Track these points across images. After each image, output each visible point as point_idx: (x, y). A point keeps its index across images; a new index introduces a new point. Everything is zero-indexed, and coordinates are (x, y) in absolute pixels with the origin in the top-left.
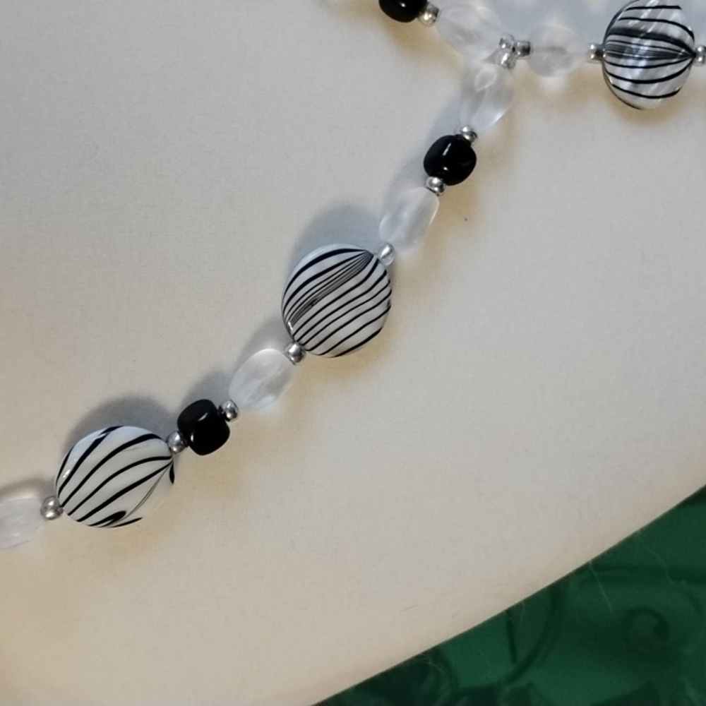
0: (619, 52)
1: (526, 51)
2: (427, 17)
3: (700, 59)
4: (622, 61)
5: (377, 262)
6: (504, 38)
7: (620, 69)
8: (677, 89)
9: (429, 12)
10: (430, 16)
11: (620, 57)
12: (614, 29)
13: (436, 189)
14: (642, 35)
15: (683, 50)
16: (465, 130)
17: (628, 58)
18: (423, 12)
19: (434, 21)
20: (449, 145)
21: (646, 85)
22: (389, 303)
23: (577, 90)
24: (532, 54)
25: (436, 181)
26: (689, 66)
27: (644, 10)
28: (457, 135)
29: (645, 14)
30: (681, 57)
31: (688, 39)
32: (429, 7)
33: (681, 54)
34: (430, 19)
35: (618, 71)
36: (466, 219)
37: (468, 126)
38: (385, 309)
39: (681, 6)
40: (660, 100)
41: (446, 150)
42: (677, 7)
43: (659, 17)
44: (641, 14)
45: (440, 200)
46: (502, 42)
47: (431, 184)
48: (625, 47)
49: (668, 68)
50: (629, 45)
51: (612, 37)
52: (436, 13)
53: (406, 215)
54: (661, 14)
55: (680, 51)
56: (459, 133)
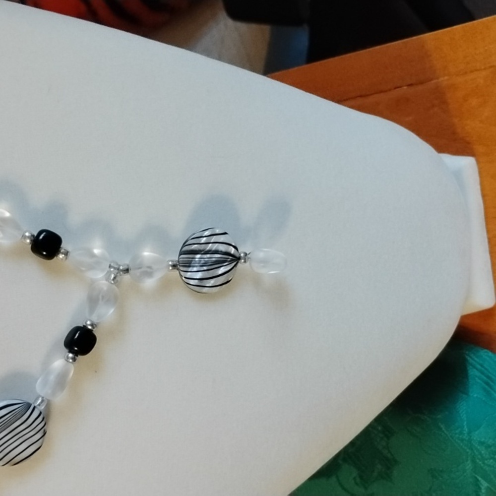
0: (188, 264)
1: (127, 271)
2: (61, 256)
3: (243, 261)
4: (190, 269)
5: (34, 408)
6: (112, 264)
7: (189, 273)
8: (230, 279)
9: (62, 253)
10: (63, 255)
11: (189, 267)
12: (184, 251)
13: (71, 361)
14: (203, 252)
15: (231, 258)
16: (89, 323)
17: (194, 267)
18: (58, 254)
19: (66, 258)
20: (79, 332)
21: (208, 280)
22: (44, 431)
23: (165, 286)
24: (130, 272)
25: (71, 355)
26: (235, 266)
27: (202, 238)
28: (84, 326)
29: (203, 240)
30: (230, 261)
31: (233, 251)
32: (62, 251)
33: (229, 260)
34: (63, 257)
35: (189, 275)
36: (96, 372)
37: (90, 320)
38: (42, 434)
39: (228, 232)
40: (219, 287)
41: (77, 335)
42: (225, 233)
43: (212, 241)
44: (201, 241)
45: (74, 366)
46: (110, 267)
47: (68, 357)
48: (192, 261)
49: (222, 268)
50: (194, 259)
51: (182, 256)
52: (66, 254)
53: (52, 378)
54: (214, 239)
55: (228, 258)
56: (85, 324)
